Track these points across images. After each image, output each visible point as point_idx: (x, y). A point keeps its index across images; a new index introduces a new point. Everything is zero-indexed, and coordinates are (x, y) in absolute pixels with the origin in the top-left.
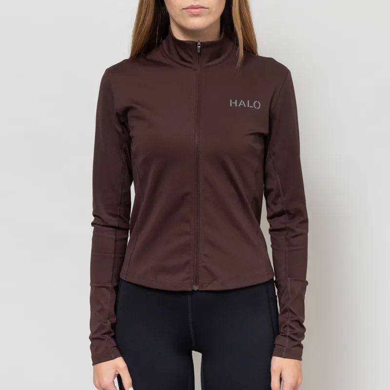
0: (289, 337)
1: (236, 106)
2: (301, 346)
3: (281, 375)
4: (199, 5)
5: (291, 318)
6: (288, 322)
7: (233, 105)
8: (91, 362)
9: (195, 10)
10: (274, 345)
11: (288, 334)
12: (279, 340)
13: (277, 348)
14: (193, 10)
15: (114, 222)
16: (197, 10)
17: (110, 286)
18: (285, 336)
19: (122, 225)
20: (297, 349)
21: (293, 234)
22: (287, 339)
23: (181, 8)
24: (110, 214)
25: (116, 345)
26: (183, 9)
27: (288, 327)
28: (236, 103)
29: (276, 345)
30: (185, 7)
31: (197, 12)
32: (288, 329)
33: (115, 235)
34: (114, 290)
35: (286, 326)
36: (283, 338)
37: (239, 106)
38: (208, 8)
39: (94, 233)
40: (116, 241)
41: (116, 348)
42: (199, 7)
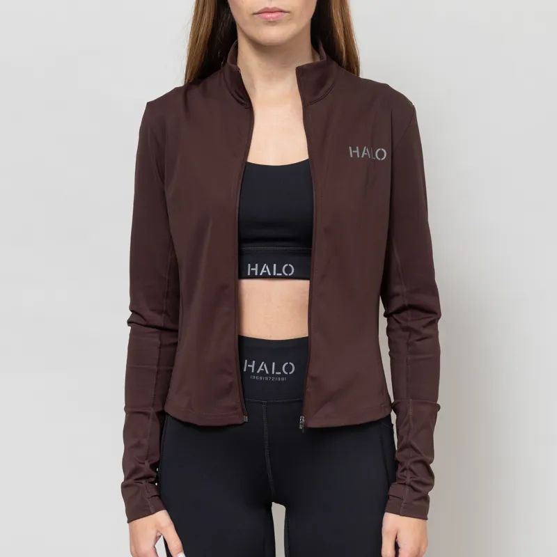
0: (410, 485)
1: (358, 156)
2: (426, 499)
3: (396, 538)
4: (275, 8)
5: (413, 457)
6: (408, 464)
7: (355, 154)
8: (126, 519)
9: (270, 14)
10: (387, 497)
11: (408, 481)
12: (395, 489)
13: (391, 501)
14: (269, 15)
15: (159, 320)
16: (274, 15)
17: (152, 411)
18: (405, 484)
19: (170, 326)
20: (422, 503)
21: (418, 337)
22: (407, 489)
23: (251, 12)
24: (153, 310)
25: (156, 494)
26: (254, 14)
27: (409, 471)
28: (357, 151)
29: (390, 497)
30: (256, 11)
31: (273, 18)
32: (408, 474)
33: (160, 339)
34: (156, 417)
35: (404, 469)
36: (401, 487)
37: (362, 157)
38: (289, 12)
39: (131, 335)
40: (161, 346)
41: (157, 498)
42: (276, 10)
